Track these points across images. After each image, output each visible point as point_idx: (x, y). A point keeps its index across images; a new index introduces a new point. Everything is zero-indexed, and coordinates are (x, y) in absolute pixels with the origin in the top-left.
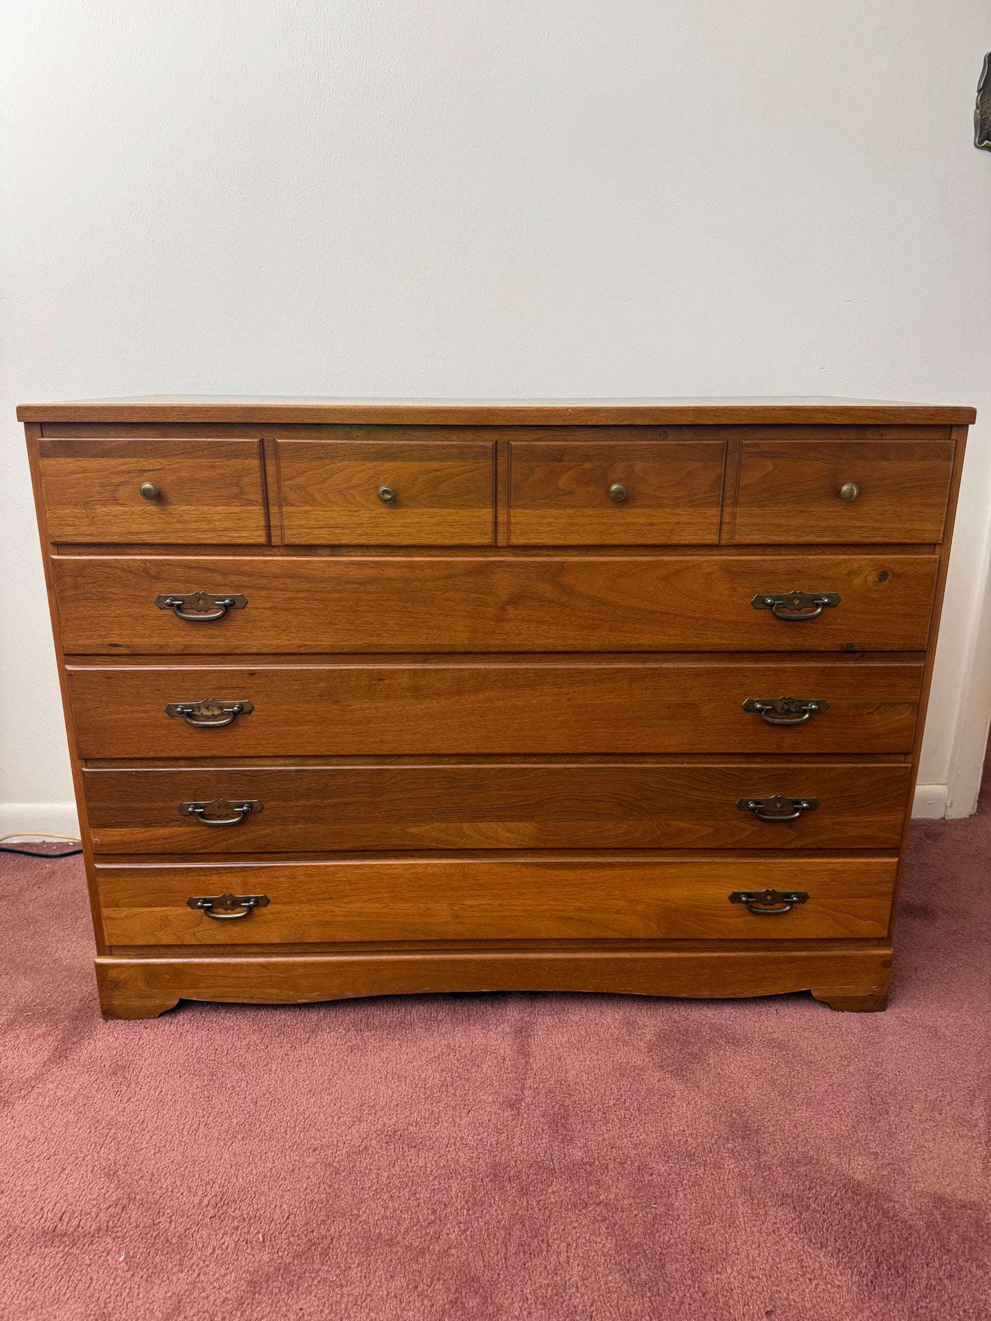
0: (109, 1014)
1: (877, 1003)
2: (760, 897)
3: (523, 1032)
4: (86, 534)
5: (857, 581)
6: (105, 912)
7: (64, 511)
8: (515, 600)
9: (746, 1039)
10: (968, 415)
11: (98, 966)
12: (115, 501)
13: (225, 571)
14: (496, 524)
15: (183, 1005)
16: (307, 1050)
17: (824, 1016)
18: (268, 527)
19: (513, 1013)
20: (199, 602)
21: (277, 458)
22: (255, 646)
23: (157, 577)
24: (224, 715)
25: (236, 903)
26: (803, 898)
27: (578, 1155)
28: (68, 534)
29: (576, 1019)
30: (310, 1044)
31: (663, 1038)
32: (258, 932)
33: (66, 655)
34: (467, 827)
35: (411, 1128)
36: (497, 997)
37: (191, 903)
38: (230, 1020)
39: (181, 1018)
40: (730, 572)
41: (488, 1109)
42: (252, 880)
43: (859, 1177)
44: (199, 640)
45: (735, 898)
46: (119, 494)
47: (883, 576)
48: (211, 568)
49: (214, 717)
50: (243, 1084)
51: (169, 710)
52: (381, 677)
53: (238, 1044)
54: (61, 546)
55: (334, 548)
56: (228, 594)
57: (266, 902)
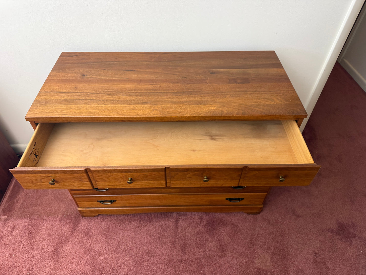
0: (83, 216)
1: (258, 213)
2: (233, 199)
3: (177, 221)
9: (226, 223)
11: (79, 210)
15: (99, 215)
16: (128, 227)
25: (108, 201)
27: (187, 257)
29: (189, 217)
30: (129, 225)
31: (208, 223)
32: (114, 205)
35: (152, 250)
36: (171, 213)
37: (98, 201)
39: (99, 217)
41: (168, 245)
42: (112, 198)
45: (227, 199)
50: (115, 237)
53: (113, 225)
57: (116, 201)
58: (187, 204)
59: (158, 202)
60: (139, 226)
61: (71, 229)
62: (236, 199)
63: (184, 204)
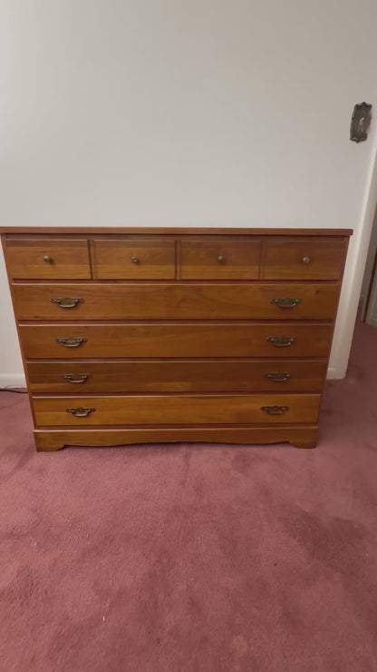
0: (39, 450)
1: (313, 446)
2: (272, 408)
3: (186, 456)
4: (24, 275)
5: (308, 294)
6: (37, 414)
7: (16, 267)
8: (183, 300)
9: (266, 459)
10: (350, 232)
11: (35, 433)
12: (35, 263)
13: (76, 289)
14: (176, 271)
15: (66, 447)
16: (109, 463)
17: (294, 449)
18: (91, 273)
19: (184, 449)
20: (67, 301)
21: (94, 246)
22: (87, 317)
23: (51, 292)
24: (77, 343)
25: (83, 411)
26: (287, 408)
27: (205, 502)
28: (18, 275)
29: (206, 451)
30: (110, 461)
31: (237, 458)
32: (91, 421)
33: (19, 321)
34: (166, 384)
36: (178, 444)
37: (67, 411)
38: (82, 452)
39: (66, 451)
40: (263, 290)
41: (174, 485)
43: (307, 511)
44: (68, 315)
45: (263, 409)
46: (36, 261)
47: (318, 292)
48: (71, 288)
49: (73, 344)
51: (57, 341)
52: (134, 329)
53: (85, 461)
54: (15, 280)
55: (115, 281)
56: (77, 298)
57: (94, 410)
60: (125, 463)
61: (15, 465)
62: (280, 408)
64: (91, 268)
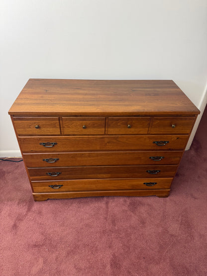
0: (36, 201)
1: (167, 196)
2: (149, 183)
3: (107, 203)
4: (24, 133)
5: (173, 139)
6: (34, 188)
7: (19, 130)
8: (108, 143)
9: (144, 204)
10: (199, 113)
11: (33, 195)
12: (30, 128)
13: (53, 139)
14: (105, 131)
15: (48, 199)
16: (71, 208)
17: (158, 198)
18: (61, 132)
19: (105, 199)
20: (49, 144)
21: (62, 121)
22: (59, 150)
23: (40, 140)
25: (57, 186)
28: (21, 133)
29: (116, 200)
30: (71, 206)
31: (130, 204)
32: (61, 189)
33: (23, 152)
34: (98, 175)
35: (90, 224)
36: (103, 197)
37: (49, 186)
39: (48, 201)
40: (149, 138)
41: (102, 220)
42: (60, 183)
44: (49, 149)
45: (144, 184)
46: (31, 127)
47: (178, 138)
48: (50, 138)
49: (52, 161)
51: (44, 160)
52: (83, 154)
53: (59, 207)
54: (20, 135)
55: (74, 135)
56: (53, 142)
57: (62, 186)
58: (116, 188)
59: (94, 187)
60: (79, 207)
61: (26, 210)
62: (151, 183)
63: (113, 188)
64: (61, 130)
